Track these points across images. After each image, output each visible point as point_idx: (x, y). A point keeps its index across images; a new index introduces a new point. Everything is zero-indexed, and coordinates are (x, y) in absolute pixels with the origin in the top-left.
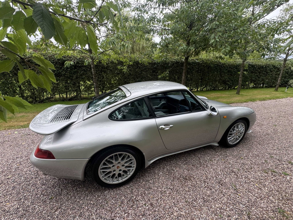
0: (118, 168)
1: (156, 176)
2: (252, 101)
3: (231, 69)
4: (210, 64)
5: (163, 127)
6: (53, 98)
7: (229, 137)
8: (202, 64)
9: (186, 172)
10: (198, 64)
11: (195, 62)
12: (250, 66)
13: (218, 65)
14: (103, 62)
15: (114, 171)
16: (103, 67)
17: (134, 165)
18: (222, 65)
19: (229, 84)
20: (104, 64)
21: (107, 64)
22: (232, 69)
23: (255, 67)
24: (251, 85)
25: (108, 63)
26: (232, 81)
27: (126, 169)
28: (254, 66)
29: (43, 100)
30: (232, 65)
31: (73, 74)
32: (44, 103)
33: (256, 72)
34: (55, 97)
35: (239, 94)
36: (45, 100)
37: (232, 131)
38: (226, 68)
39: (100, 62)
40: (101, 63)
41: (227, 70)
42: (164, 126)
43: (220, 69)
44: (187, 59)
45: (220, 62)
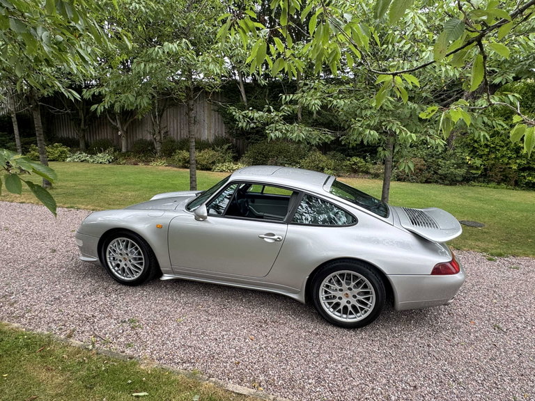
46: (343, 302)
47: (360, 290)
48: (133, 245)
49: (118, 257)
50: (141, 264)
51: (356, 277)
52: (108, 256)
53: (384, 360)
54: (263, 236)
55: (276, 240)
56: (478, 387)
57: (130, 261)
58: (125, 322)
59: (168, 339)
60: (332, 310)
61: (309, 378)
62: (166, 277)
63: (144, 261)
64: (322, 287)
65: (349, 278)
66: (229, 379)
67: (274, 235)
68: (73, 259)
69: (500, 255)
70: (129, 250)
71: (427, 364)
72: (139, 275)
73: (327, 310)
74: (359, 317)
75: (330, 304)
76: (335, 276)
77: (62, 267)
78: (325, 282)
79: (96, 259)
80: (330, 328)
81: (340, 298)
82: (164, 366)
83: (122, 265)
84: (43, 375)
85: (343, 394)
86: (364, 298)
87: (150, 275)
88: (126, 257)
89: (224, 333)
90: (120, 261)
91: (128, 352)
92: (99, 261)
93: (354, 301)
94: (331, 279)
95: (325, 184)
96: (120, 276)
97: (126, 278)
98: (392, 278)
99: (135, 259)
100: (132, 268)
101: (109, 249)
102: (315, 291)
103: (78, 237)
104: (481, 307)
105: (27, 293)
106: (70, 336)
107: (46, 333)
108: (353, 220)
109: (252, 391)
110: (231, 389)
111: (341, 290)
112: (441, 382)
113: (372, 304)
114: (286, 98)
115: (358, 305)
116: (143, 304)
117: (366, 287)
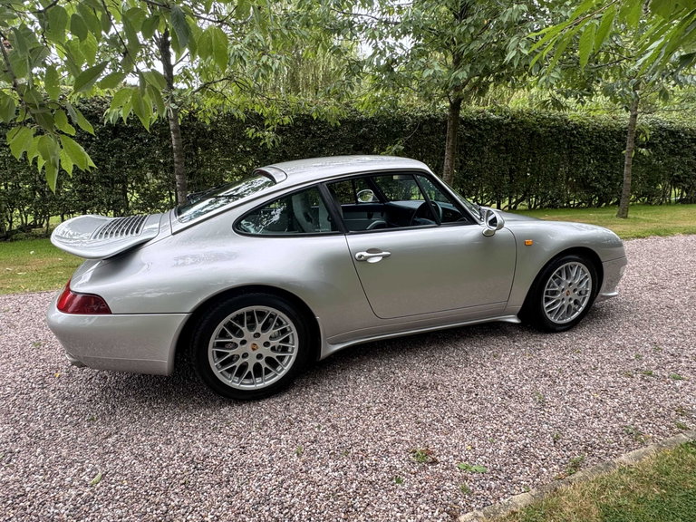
0: (254, 349)
1: (350, 384)
2: (660, 235)
3: (603, 143)
4: (534, 125)
5: (366, 254)
6: (41, 226)
7: (548, 300)
8: (508, 124)
9: (426, 376)
10: (497, 125)
11: (488, 119)
12: (664, 134)
13: (560, 130)
14: (200, 115)
15: (245, 355)
16: (202, 132)
17: (294, 347)
18: (572, 129)
19: (599, 189)
20: (204, 122)
21: (212, 123)
22: (606, 142)
23: (680, 136)
24: (675, 193)
25: (218, 121)
26: (609, 178)
27: (274, 355)
28: (678, 132)
29: (11, 232)
30: (605, 130)
31: (109, 151)
32: (12, 241)
33: (686, 150)
34: (48, 225)
35: (626, 217)
36: (16, 232)
37: (556, 285)
38: (589, 139)
39: (192, 117)
40: (195, 119)
41: (590, 144)
42: (368, 251)
43: (569, 141)
44: (455, 107)
45: (566, 120)
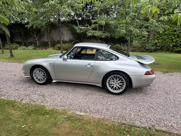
46: (115, 86)
47: (120, 81)
48: (42, 71)
49: (37, 75)
50: (45, 77)
51: (119, 77)
52: (33, 75)
53: (129, 104)
54: (87, 65)
55: (91, 66)
56: (161, 110)
57: (41, 76)
58: (40, 95)
59: (55, 100)
60: (111, 89)
61: (104, 110)
62: (54, 81)
63: (46, 76)
64: (107, 81)
65: (116, 78)
66: (77, 111)
67: (90, 64)
68: (22, 78)
69: (167, 72)
70: (41, 72)
71: (143, 104)
72: (44, 81)
73: (109, 89)
74: (120, 91)
75: (110, 87)
76: (112, 77)
77: (18, 80)
78: (109, 79)
79: (30, 76)
80: (110, 95)
81: (114, 85)
82: (54, 108)
83: (39, 78)
84: (13, 112)
85: (116, 114)
86: (122, 84)
87: (48, 81)
88: (40, 75)
89: (75, 98)
90: (38, 76)
91: (42, 104)
92: (31, 77)
93: (118, 85)
94: (110, 78)
95: (107, 46)
96: (38, 82)
97: (40, 82)
98: (131, 77)
99: (43, 75)
100: (42, 78)
101: (34, 73)
102: (105, 83)
103: (23, 69)
104: (161, 87)
105: (6, 88)
106: (22, 100)
107: (13, 99)
108: (117, 58)
109: (85, 114)
110: (77, 114)
111: (114, 82)
112: (148, 109)
113: (124, 86)
114: (93, 21)
115: (120, 87)
116: (47, 90)
117: (122, 80)
